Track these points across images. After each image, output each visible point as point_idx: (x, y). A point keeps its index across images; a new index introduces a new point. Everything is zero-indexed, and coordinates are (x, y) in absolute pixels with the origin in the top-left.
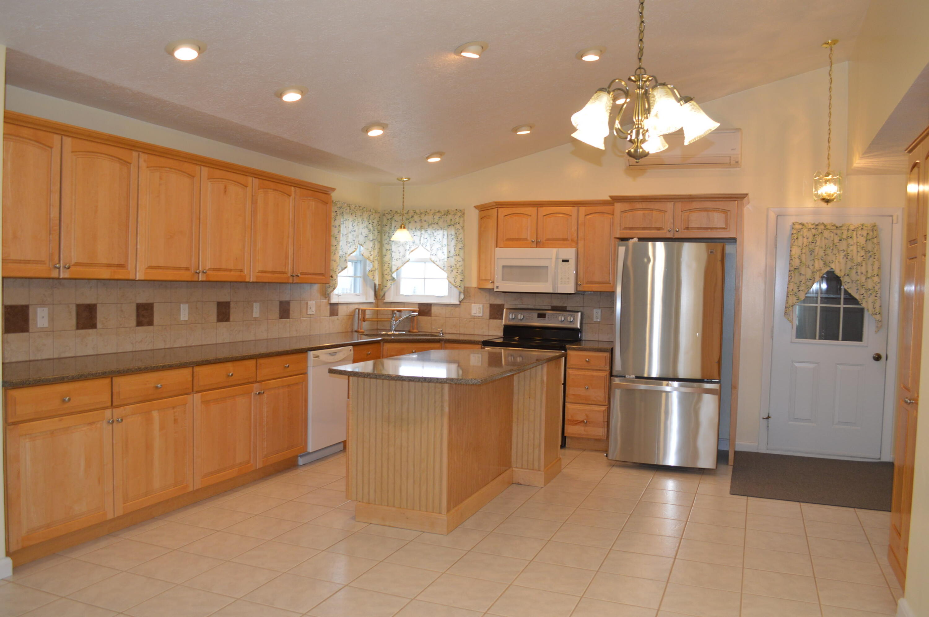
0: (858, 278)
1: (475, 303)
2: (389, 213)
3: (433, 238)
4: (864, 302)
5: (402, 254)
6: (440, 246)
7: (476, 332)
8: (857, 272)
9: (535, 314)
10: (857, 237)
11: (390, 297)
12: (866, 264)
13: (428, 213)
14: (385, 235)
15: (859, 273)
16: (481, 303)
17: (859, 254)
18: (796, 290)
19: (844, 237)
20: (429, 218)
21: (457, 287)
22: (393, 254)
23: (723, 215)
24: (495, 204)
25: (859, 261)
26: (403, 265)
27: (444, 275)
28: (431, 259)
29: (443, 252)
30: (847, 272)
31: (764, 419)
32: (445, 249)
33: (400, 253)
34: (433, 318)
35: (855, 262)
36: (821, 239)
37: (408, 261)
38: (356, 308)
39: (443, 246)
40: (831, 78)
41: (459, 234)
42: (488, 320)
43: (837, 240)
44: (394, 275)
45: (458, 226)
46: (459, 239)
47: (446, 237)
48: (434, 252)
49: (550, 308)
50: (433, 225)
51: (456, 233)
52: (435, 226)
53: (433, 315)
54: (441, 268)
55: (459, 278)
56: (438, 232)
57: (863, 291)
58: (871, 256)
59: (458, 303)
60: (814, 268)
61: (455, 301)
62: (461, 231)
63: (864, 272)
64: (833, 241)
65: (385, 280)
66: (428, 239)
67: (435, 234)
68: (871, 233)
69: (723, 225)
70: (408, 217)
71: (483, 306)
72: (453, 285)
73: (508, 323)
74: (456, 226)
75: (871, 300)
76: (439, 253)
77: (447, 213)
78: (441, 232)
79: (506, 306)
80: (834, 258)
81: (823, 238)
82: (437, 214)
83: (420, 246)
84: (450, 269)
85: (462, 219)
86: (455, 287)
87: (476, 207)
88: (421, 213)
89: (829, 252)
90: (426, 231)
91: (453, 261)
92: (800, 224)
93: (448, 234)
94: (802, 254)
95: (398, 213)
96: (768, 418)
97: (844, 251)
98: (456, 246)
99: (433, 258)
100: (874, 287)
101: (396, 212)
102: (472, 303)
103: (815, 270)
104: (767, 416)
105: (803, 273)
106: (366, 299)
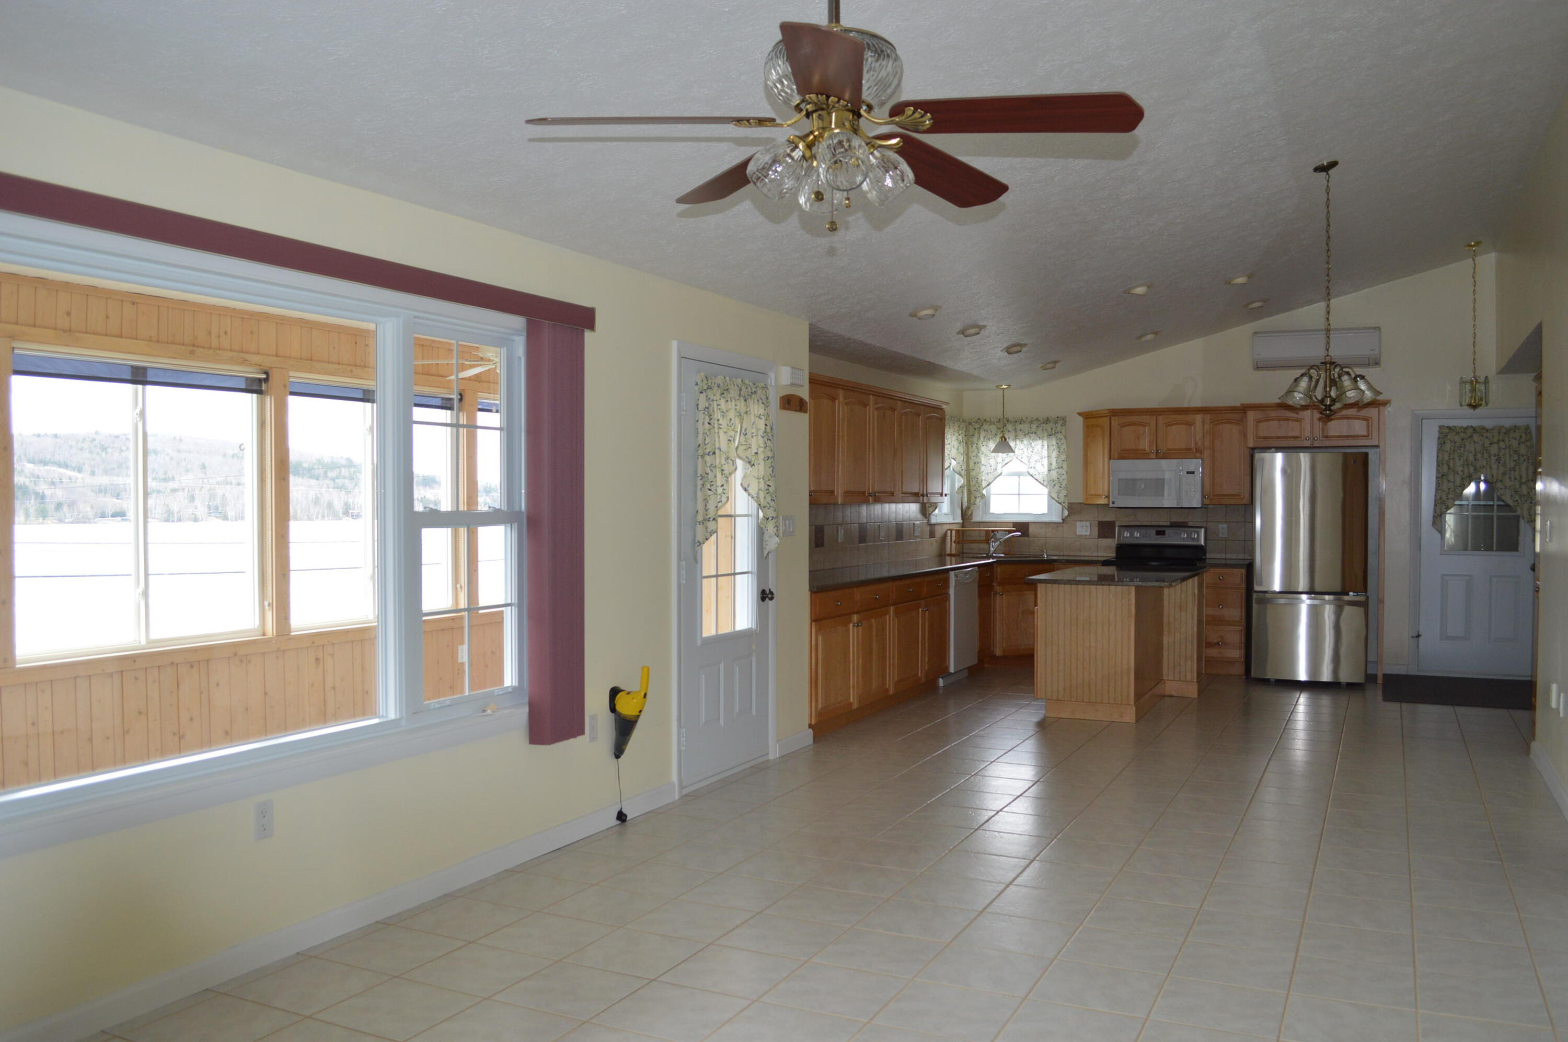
0: (1512, 483)
1: (1080, 521)
2: (976, 422)
3: (1031, 449)
4: (1519, 509)
5: (993, 467)
6: (1039, 458)
7: (1083, 554)
8: (1510, 478)
9: (1153, 532)
10: (1509, 440)
11: (978, 517)
12: (1520, 469)
13: (1024, 422)
14: (972, 446)
15: (1512, 478)
16: (1087, 521)
17: (1512, 459)
18: (1444, 498)
19: (1495, 440)
20: (1025, 427)
21: (1060, 503)
22: (983, 468)
23: (1365, 423)
24: (1107, 412)
25: (1512, 466)
26: (994, 480)
27: (1045, 491)
28: (1029, 473)
29: (1043, 465)
30: (1500, 477)
31: (1413, 637)
32: (1045, 461)
33: (991, 466)
34: (1031, 539)
35: (1508, 467)
36: (1470, 443)
37: (999, 475)
38: (948, 528)
39: (1042, 458)
40: (1475, 281)
41: (1062, 444)
42: (1096, 540)
43: (1487, 442)
44: (984, 492)
45: (1059, 436)
46: (1062, 450)
47: (1046, 447)
48: (1032, 465)
49: (1168, 524)
50: (1031, 435)
51: (1057, 443)
52: (1033, 436)
53: (1030, 536)
54: (1040, 482)
55: (1064, 493)
56: (1036, 442)
57: (1517, 498)
58: (1525, 460)
59: (1061, 521)
60: (1464, 474)
61: (1057, 518)
62: (1064, 441)
63: (1518, 477)
64: (1483, 445)
65: (973, 498)
66: (1025, 450)
67: (1033, 444)
68: (1524, 435)
69: (1366, 434)
70: (999, 426)
71: (1091, 524)
72: (1056, 501)
73: (1123, 541)
74: (1057, 435)
75: (1526, 506)
76: (1038, 466)
77: (1047, 421)
78: (1039, 442)
79: (1117, 524)
80: (1485, 462)
81: (1472, 442)
82: (1035, 422)
83: (1015, 458)
84: (1051, 483)
85: (1064, 427)
86: (1059, 503)
87: (1080, 414)
88: (1016, 422)
89: (1479, 456)
90: (1022, 441)
91: (1054, 474)
92: (1448, 427)
93: (1050, 444)
94: (1450, 459)
95: (988, 422)
96: (1418, 636)
97: (1495, 455)
98: (1058, 457)
99: (1032, 471)
100: (1529, 493)
101: (985, 420)
102: (1077, 521)
103: (1465, 476)
104: (1417, 634)
105: (1452, 480)
106: (954, 520)
